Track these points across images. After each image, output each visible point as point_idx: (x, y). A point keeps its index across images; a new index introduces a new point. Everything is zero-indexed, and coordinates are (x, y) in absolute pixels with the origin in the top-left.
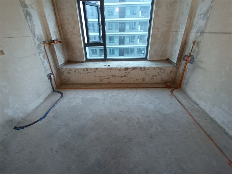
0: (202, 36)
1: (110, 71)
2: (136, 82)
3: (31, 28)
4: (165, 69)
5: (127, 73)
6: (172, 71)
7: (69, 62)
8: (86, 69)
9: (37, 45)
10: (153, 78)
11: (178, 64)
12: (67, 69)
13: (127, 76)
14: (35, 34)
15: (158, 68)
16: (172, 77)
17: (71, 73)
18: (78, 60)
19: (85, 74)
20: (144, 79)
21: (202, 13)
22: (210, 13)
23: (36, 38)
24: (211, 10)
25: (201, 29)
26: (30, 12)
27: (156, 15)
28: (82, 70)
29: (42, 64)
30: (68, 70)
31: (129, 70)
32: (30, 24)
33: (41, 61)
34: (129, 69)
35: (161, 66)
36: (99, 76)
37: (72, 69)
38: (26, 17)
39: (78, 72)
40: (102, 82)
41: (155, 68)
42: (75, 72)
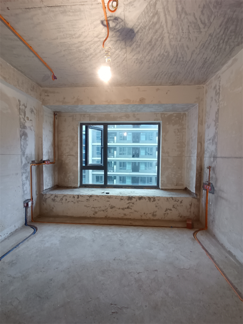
0: (215, 161)
1: (108, 200)
2: (144, 217)
3: (22, 147)
4: (182, 200)
5: (131, 204)
6: (191, 204)
7: (57, 186)
8: (77, 196)
9: (23, 164)
10: (168, 213)
11: (198, 194)
12: (52, 195)
13: (131, 208)
14: (25, 152)
15: (173, 199)
16: (194, 213)
17: (56, 201)
18: (70, 186)
19: (74, 203)
20: (155, 214)
21: (210, 138)
22: (217, 138)
23: (25, 156)
24: (217, 135)
25: (213, 154)
26: (27, 133)
27: (164, 140)
28: (72, 196)
29: (21, 187)
30: (52, 197)
31: (134, 200)
32: (22, 143)
33: (22, 182)
34: (133, 198)
35: (176, 196)
36: (93, 206)
37: (58, 196)
38: (21, 137)
39: (66, 200)
40: (97, 215)
41: (168, 199)
42: (62, 199)
